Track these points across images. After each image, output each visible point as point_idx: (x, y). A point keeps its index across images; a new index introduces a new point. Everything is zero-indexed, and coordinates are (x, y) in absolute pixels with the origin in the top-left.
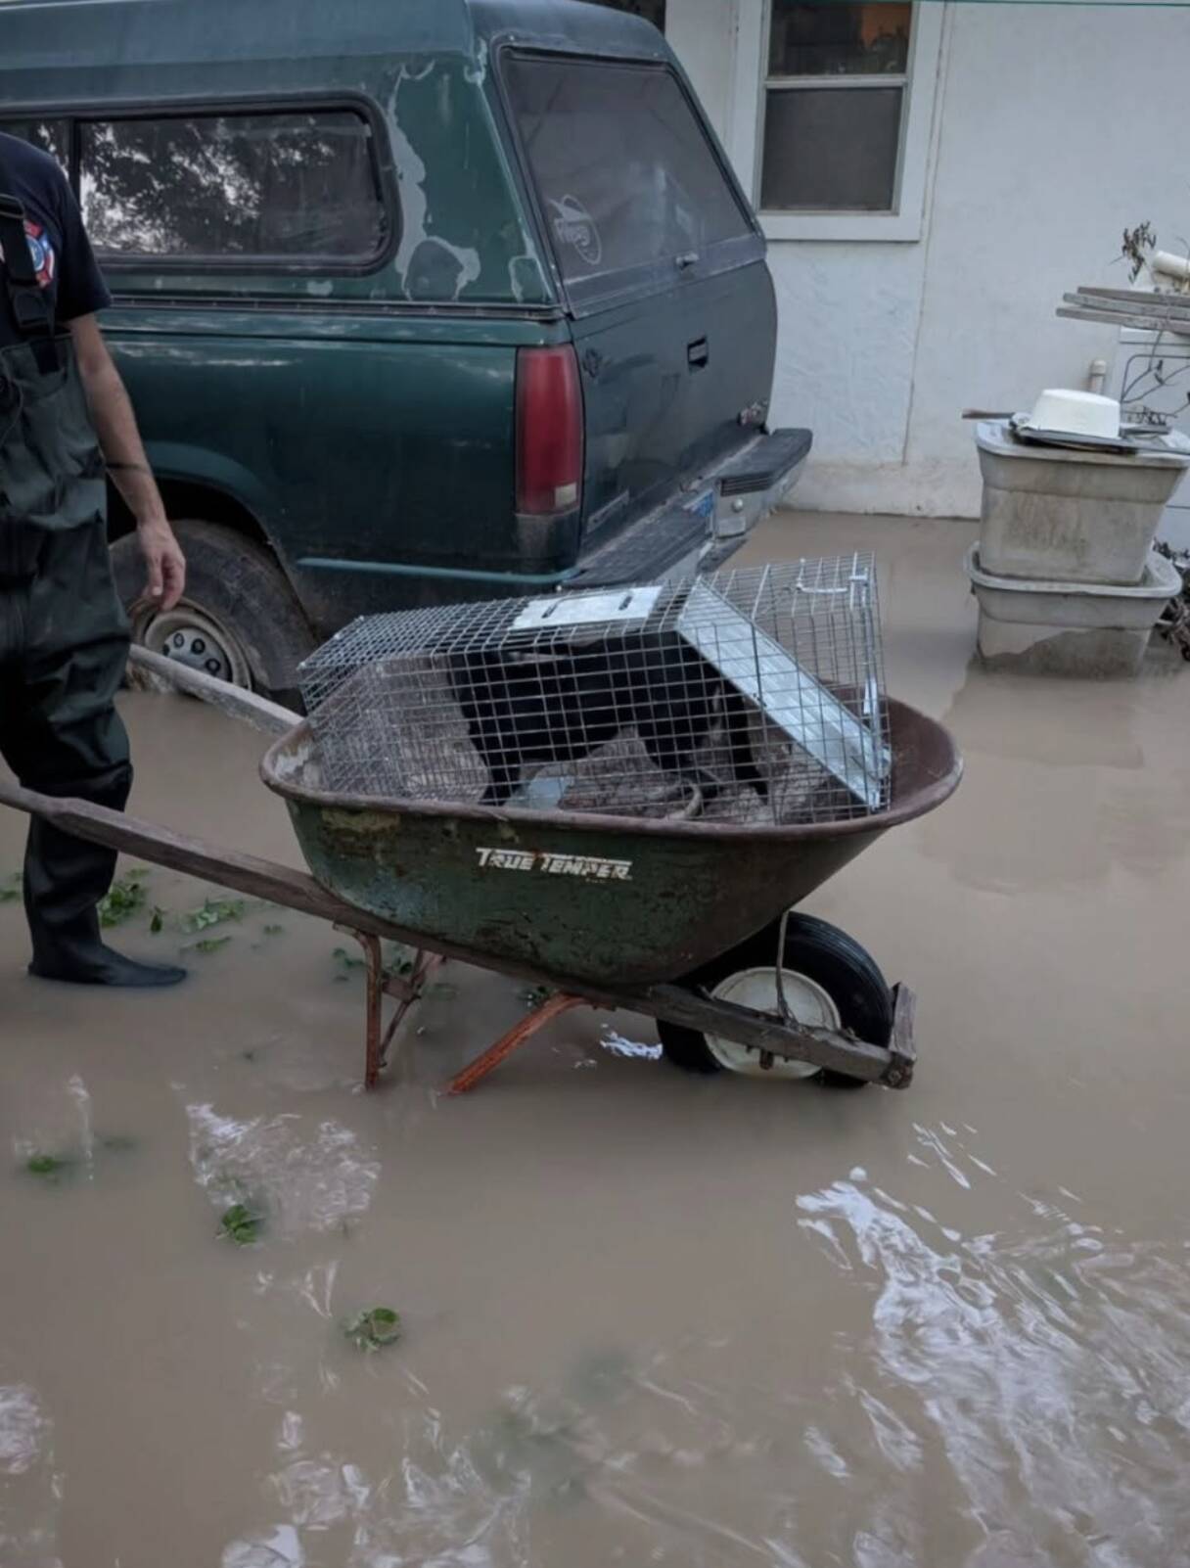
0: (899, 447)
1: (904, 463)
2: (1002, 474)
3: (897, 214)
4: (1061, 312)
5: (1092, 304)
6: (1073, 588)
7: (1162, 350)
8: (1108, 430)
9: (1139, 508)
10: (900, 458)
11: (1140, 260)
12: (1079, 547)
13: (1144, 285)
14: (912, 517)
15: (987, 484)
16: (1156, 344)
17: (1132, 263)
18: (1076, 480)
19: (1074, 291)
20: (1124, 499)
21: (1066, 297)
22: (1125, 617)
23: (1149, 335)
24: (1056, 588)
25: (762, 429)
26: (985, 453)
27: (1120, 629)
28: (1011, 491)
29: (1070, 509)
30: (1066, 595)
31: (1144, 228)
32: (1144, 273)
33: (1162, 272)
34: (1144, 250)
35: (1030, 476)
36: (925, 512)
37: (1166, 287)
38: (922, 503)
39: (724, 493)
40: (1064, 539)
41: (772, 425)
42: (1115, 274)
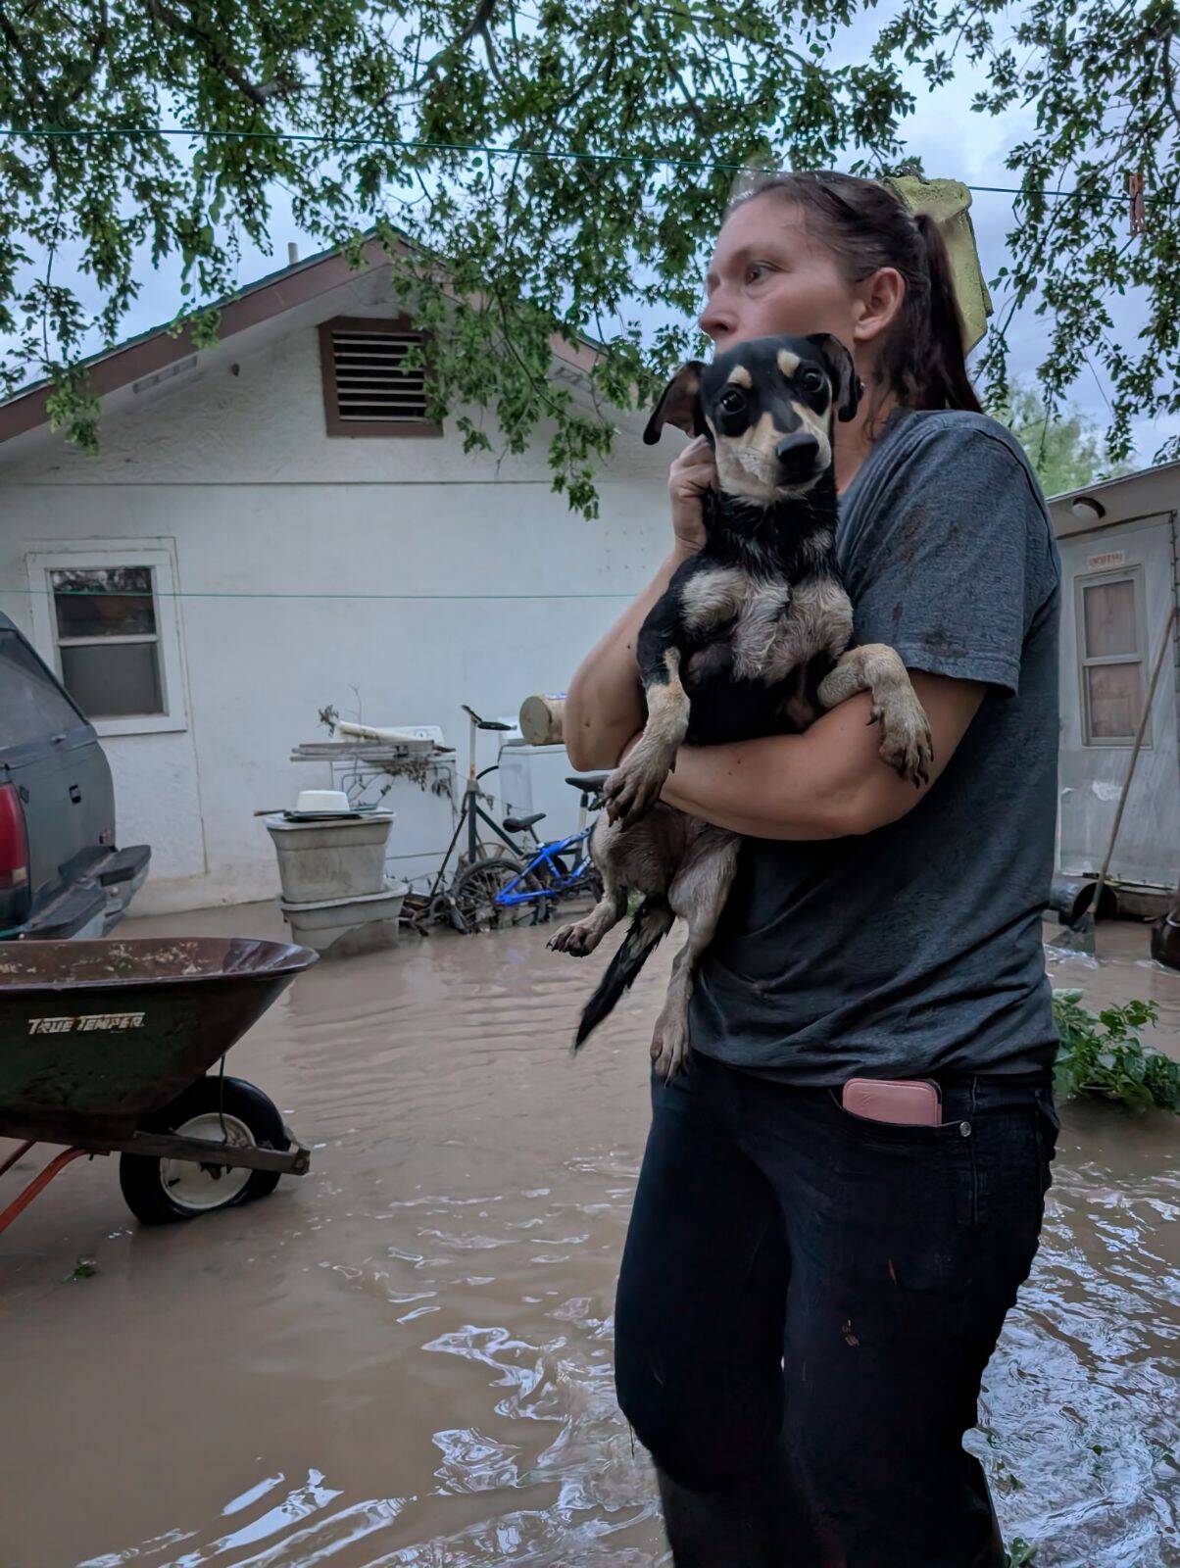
0: (201, 861)
1: (207, 872)
2: (288, 841)
3: (168, 715)
4: (293, 759)
5: (308, 752)
6: (347, 901)
7: (358, 771)
8: (345, 808)
9: (371, 848)
10: (203, 870)
11: (332, 725)
12: (345, 877)
13: (337, 738)
14: (220, 907)
15: (279, 848)
16: (355, 768)
17: (329, 727)
18: (332, 838)
19: (297, 747)
20: (363, 844)
21: (294, 751)
22: (381, 912)
23: (351, 764)
24: (338, 902)
25: (113, 849)
26: (273, 831)
27: (380, 921)
28: (296, 850)
29: (334, 855)
30: (344, 906)
31: (329, 708)
32: (337, 732)
33: (346, 733)
34: (333, 719)
35: (306, 839)
36: (230, 902)
37: (352, 740)
38: (226, 897)
39: (104, 884)
40: (334, 873)
41: (119, 846)
42: (320, 734)
